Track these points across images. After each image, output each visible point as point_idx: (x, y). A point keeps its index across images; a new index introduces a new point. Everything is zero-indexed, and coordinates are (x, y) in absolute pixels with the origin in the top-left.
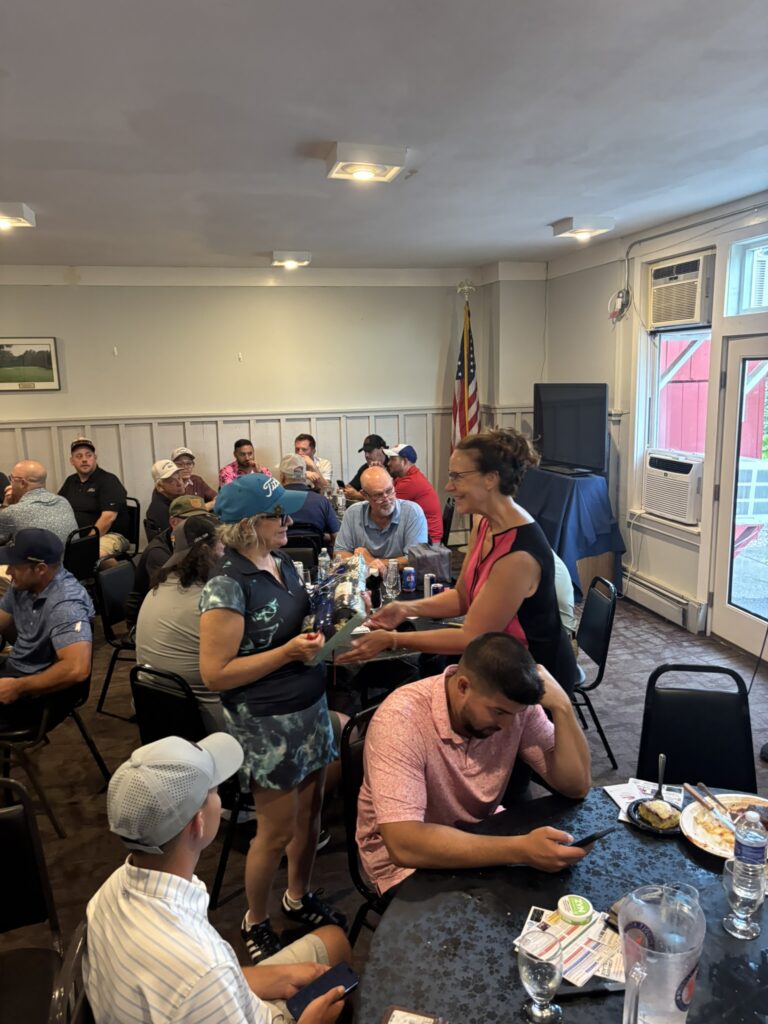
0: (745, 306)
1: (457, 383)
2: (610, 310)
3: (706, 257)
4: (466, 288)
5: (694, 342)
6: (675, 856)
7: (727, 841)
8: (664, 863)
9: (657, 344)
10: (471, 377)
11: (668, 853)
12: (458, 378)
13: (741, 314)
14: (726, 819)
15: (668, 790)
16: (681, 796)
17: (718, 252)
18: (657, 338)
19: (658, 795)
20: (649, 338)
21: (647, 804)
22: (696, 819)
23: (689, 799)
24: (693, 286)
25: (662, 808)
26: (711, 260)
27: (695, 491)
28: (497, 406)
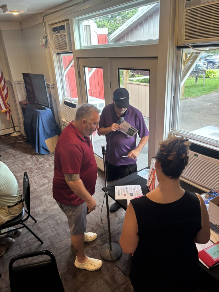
0: (83, 45)
2: (41, 44)
3: (67, 24)
17: (70, 21)
18: (60, 55)
20: (57, 55)
24: (65, 36)
28: (12, 81)
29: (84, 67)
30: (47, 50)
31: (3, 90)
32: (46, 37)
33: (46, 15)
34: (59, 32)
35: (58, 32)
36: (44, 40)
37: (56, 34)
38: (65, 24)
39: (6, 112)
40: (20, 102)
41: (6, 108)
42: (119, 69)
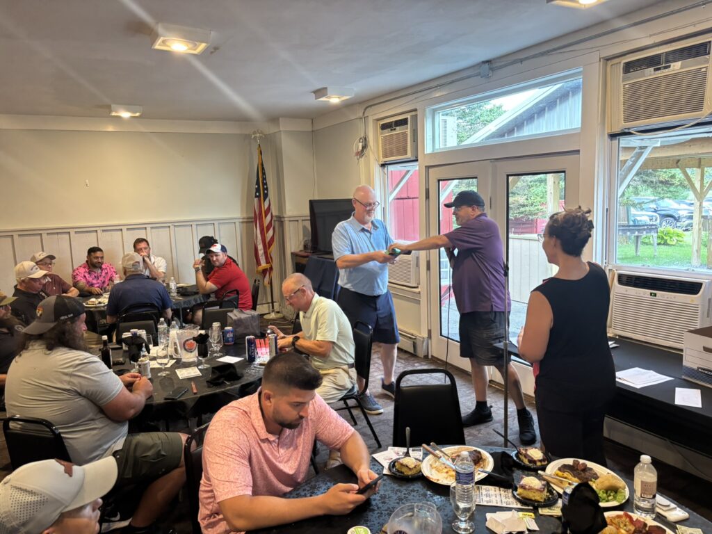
0: (437, 147)
1: (256, 200)
2: (355, 151)
3: (412, 116)
4: (258, 135)
5: (408, 171)
6: (420, 490)
7: (451, 476)
8: (414, 496)
9: (386, 172)
10: (266, 196)
11: (415, 489)
12: (256, 196)
13: (436, 151)
14: (449, 463)
15: (413, 450)
16: (421, 453)
17: (419, 113)
18: (386, 168)
19: (407, 454)
20: (381, 169)
21: (401, 461)
22: (431, 465)
23: (426, 454)
24: (405, 134)
25: (410, 461)
26: (415, 118)
27: (415, 266)
28: (285, 216)
29: (439, 181)
30: (362, 160)
31: (268, 229)
32: (365, 139)
33: (371, 106)
34: (395, 129)
35: (392, 130)
36: (361, 145)
37: (387, 133)
38: (409, 117)
39: (264, 272)
40: (292, 254)
41: (267, 263)
42: (508, 176)
